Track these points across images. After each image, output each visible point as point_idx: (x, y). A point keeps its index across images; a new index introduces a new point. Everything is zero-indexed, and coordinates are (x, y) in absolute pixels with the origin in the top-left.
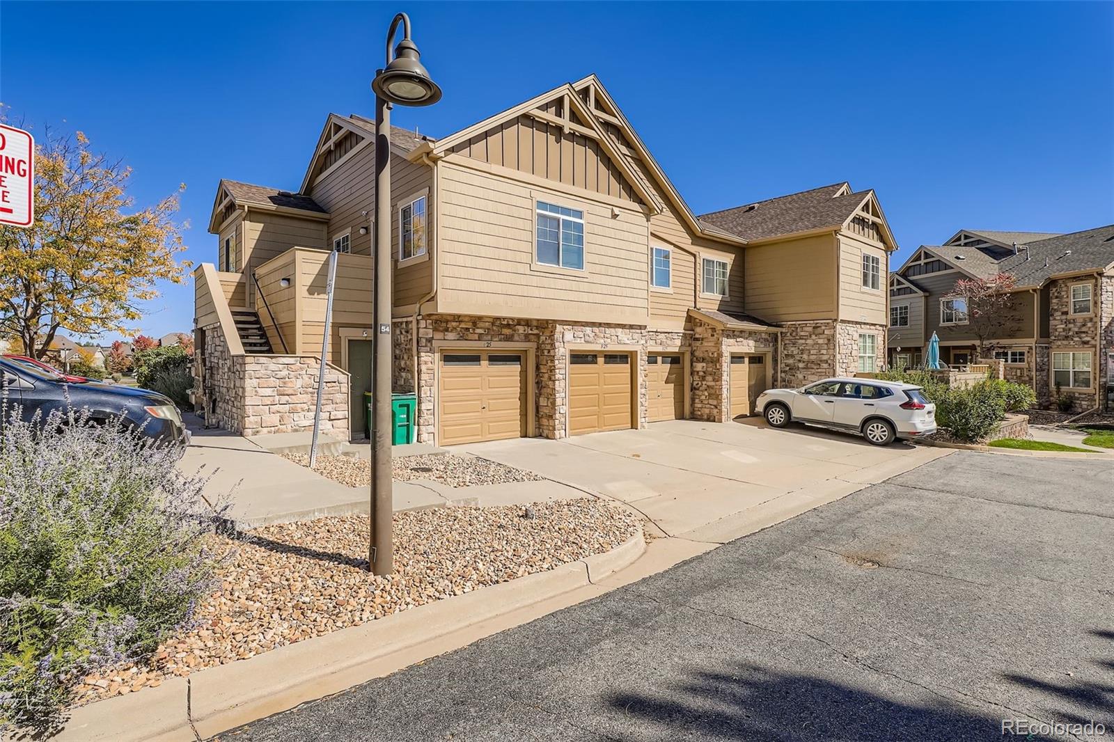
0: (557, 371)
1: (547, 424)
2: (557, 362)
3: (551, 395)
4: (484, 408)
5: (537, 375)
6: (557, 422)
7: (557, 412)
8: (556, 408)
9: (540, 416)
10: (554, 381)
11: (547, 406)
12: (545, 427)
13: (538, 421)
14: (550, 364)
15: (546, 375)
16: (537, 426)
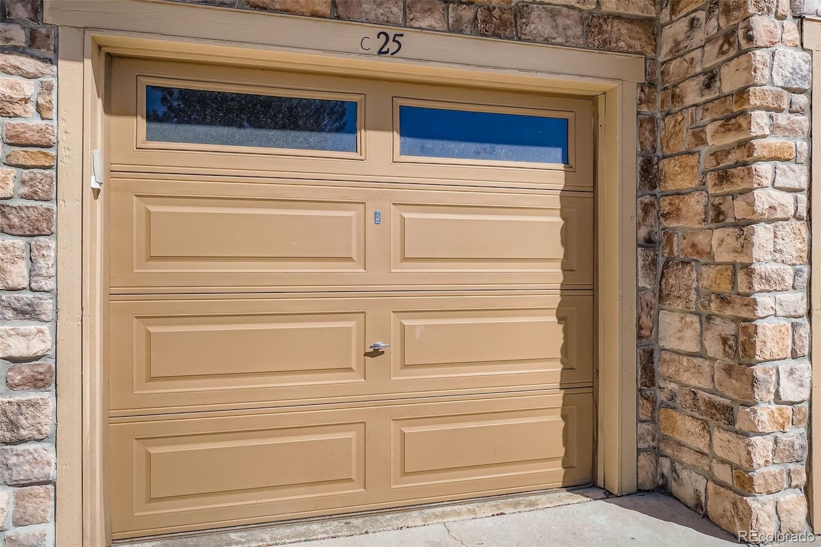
0: (764, 169)
1: (702, 445)
2: (760, 121)
3: (724, 300)
4: (376, 352)
5: (646, 209)
6: (762, 447)
7: (763, 394)
8: (758, 371)
9: (662, 397)
10: (743, 226)
11: (701, 355)
12: (688, 458)
13: (653, 420)
14: (715, 141)
15: (695, 205)
16: (649, 442)
